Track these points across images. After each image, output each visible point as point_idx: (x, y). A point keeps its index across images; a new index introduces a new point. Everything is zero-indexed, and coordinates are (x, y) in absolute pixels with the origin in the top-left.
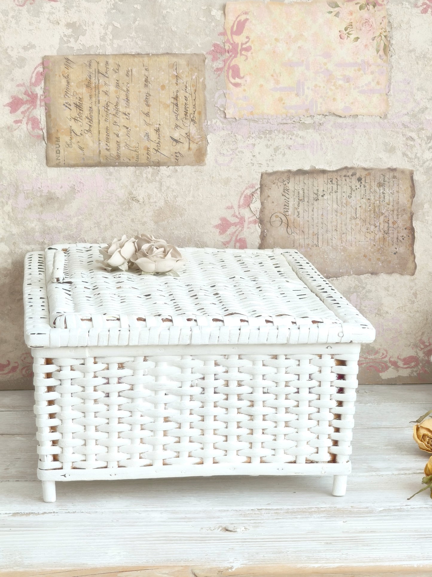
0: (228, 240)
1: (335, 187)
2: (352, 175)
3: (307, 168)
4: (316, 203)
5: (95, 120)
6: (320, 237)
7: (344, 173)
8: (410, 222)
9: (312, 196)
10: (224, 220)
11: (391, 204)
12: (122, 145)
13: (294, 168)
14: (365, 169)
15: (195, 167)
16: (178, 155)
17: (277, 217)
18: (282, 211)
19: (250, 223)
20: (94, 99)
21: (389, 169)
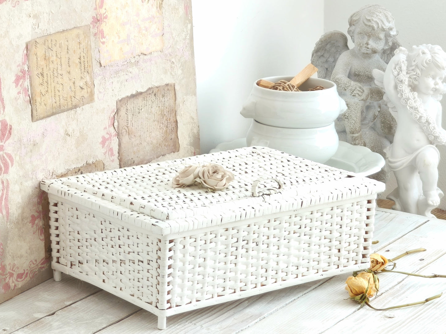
0: (106, 151)
1: (145, 102)
2: (152, 93)
3: (134, 93)
4: (139, 115)
5: (49, 83)
6: (142, 137)
7: (149, 92)
8: (175, 117)
9: (137, 110)
10: (103, 137)
11: (168, 108)
12: (61, 97)
13: (129, 95)
14: (157, 87)
15: (90, 104)
16: (83, 98)
17: (124, 129)
18: (126, 124)
19: (113, 136)
20: (48, 68)
21: (166, 84)
